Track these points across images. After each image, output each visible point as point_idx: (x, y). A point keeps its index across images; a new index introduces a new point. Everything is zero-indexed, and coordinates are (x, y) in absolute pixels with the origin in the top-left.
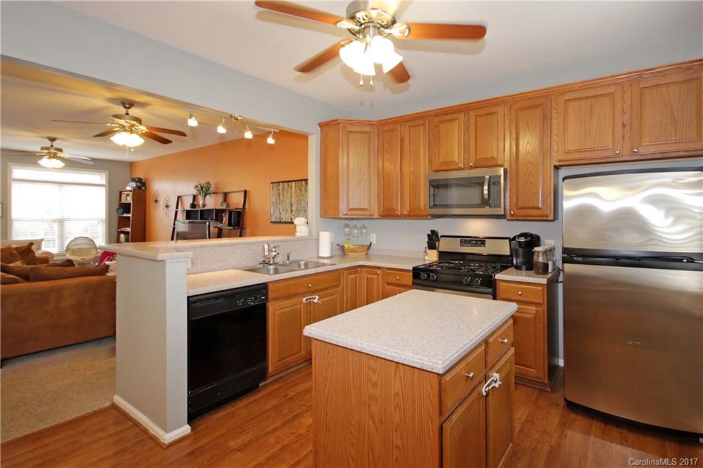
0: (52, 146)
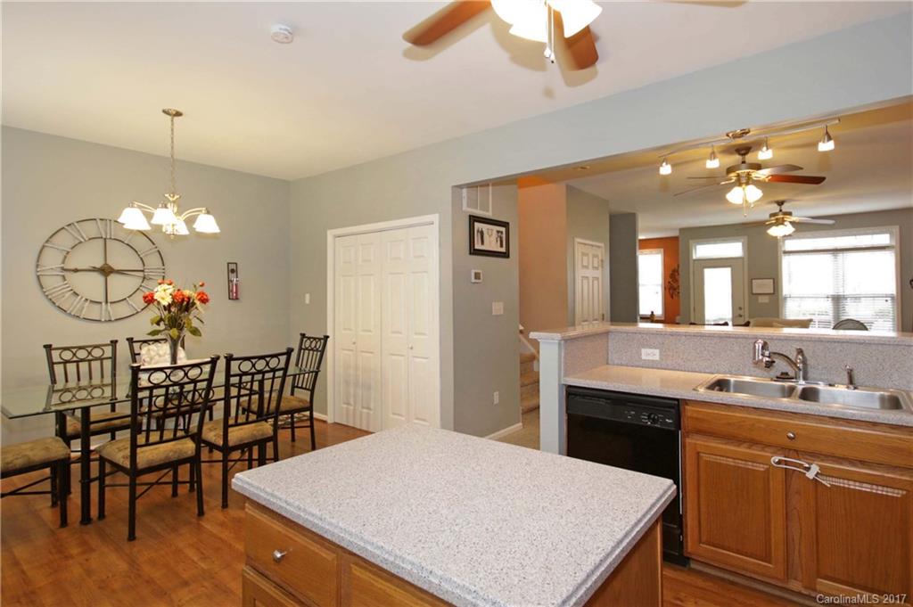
0: (781, 211)
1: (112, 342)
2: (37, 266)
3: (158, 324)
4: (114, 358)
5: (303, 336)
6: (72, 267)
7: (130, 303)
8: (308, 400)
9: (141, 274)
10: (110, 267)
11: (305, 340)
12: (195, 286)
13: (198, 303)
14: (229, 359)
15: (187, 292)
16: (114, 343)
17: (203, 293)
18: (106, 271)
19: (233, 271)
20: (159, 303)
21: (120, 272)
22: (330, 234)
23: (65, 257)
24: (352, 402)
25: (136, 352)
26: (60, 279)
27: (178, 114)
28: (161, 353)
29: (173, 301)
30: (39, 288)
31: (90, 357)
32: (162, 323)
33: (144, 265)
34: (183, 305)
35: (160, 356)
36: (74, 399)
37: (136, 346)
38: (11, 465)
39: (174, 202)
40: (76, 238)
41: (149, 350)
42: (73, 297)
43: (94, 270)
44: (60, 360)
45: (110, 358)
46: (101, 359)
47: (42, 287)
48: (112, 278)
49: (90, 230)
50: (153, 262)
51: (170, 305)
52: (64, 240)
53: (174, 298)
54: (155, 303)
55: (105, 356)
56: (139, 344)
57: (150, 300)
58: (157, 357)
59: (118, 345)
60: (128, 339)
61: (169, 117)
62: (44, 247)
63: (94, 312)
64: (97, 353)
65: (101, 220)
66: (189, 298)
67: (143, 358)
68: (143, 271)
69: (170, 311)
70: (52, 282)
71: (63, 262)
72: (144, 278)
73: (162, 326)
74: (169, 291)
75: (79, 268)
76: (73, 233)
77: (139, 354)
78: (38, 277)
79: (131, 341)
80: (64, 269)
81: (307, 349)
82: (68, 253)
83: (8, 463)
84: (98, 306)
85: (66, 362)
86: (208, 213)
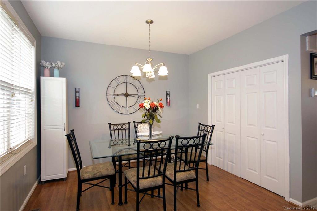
1: (129, 122)
2: (107, 94)
3: (144, 117)
4: (129, 129)
5: (200, 124)
6: (117, 94)
7: (134, 107)
8: (205, 156)
9: (137, 96)
10: (128, 94)
11: (201, 126)
12: (158, 100)
13: (160, 108)
14: (178, 138)
15: (155, 103)
16: (129, 123)
17: (162, 104)
18: (127, 95)
19: (168, 94)
20: (145, 108)
21: (131, 95)
22: (209, 76)
23: (115, 90)
24: (222, 157)
25: (136, 127)
26: (113, 98)
27: (152, 22)
28: (144, 127)
29: (150, 107)
30: (107, 102)
31: (122, 128)
32: (146, 117)
33: (138, 93)
34: (154, 109)
35: (144, 129)
36: (117, 144)
37: (136, 124)
38: (95, 175)
39: (150, 62)
40: (118, 83)
41: (140, 126)
42: (117, 105)
43: (123, 95)
44: (113, 129)
45: (128, 129)
46: (125, 129)
47: (108, 101)
48: (129, 97)
49: (122, 80)
50: (141, 91)
51: (149, 109)
52: (114, 84)
53: (150, 106)
54: (144, 108)
55: (127, 128)
56: (137, 123)
57: (141, 106)
58: (143, 129)
59: (130, 124)
60: (133, 122)
61: (148, 25)
62: (108, 86)
63: (123, 111)
64: (124, 127)
65: (125, 76)
66: (156, 106)
67: (139, 129)
68: (138, 95)
69: (149, 112)
70: (111, 99)
71: (114, 92)
72: (138, 98)
73: (146, 118)
74: (148, 103)
75: (119, 94)
76: (117, 81)
77: (137, 128)
78: (107, 97)
79: (134, 122)
80: (114, 95)
81: (202, 130)
82: (115, 88)
83: (95, 174)
84: (124, 108)
85: (115, 130)
86: (164, 65)
